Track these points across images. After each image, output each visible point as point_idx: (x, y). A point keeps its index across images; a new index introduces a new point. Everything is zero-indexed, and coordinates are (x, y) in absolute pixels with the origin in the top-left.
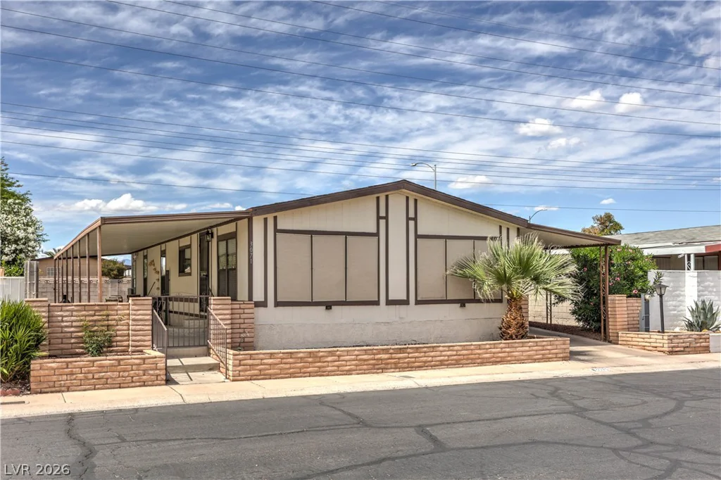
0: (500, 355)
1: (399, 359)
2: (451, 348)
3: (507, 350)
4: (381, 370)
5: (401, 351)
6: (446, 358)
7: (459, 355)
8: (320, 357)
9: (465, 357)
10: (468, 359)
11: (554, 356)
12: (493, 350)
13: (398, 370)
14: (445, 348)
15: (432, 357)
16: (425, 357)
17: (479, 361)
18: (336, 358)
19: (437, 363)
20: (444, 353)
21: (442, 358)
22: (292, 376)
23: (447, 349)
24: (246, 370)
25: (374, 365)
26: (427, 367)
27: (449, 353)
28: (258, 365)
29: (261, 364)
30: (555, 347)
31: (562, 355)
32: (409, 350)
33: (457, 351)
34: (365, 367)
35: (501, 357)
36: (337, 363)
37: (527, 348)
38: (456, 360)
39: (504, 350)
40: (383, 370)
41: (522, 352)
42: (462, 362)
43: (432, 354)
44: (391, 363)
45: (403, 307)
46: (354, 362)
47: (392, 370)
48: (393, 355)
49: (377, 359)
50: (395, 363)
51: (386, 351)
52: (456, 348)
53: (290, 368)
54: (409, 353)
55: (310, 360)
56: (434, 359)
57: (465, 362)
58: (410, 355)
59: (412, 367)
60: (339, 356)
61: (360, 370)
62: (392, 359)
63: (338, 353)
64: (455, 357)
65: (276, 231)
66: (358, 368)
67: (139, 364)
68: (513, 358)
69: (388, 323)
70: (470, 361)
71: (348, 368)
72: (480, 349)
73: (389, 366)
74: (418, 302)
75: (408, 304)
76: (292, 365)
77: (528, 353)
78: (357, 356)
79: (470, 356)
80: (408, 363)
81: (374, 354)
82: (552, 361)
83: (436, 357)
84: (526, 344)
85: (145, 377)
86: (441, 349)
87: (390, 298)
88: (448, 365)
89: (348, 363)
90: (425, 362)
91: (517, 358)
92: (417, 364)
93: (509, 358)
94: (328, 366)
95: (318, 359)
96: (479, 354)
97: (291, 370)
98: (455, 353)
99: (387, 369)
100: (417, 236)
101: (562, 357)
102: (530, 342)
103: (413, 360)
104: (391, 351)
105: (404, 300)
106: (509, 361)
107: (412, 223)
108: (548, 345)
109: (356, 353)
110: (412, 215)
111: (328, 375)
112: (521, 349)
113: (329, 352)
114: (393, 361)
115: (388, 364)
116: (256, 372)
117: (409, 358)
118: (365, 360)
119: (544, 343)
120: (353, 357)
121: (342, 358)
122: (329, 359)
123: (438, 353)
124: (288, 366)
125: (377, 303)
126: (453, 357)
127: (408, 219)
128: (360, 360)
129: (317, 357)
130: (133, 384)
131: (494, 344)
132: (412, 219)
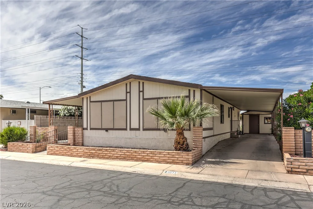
0: (147, 157)
1: (99, 153)
2: (122, 151)
3: (151, 155)
4: (92, 157)
5: (100, 150)
6: (119, 155)
7: (126, 155)
8: (72, 149)
9: (128, 156)
10: (129, 157)
11: (181, 162)
12: (143, 154)
13: (99, 158)
14: (118, 151)
15: (113, 154)
16: (110, 154)
17: (135, 159)
18: (76, 150)
19: (115, 157)
20: (118, 153)
21: (117, 155)
22: (63, 155)
23: (119, 151)
24: (50, 151)
25: (90, 155)
26: (111, 158)
27: (120, 153)
28: (53, 150)
29: (54, 150)
30: (181, 157)
31: (186, 162)
32: (103, 150)
33: (124, 153)
34: (86, 155)
35: (147, 159)
36: (77, 152)
37: (163, 156)
38: (124, 157)
39: (149, 155)
40: (93, 157)
41: (160, 157)
42: (127, 158)
43: (113, 153)
44: (96, 155)
45: (138, 132)
46: (82, 153)
47: (97, 158)
48: (97, 152)
49: (91, 153)
50: (98, 155)
51: (94, 150)
52: (124, 151)
53: (62, 152)
54: (103, 151)
55: (68, 150)
56: (114, 155)
57: (128, 158)
58: (104, 152)
59: (104, 158)
60: (77, 150)
61: (85, 156)
62: (96, 153)
63: (77, 148)
64: (123, 155)
65: (90, 102)
66: (84, 155)
67: (26, 146)
68: (154, 160)
69: (131, 138)
70: (130, 158)
71: (80, 155)
72: (136, 153)
73: (95, 156)
74: (144, 130)
75: (140, 130)
76: (63, 151)
77: (163, 158)
78: (84, 150)
79: (131, 156)
80: (103, 156)
81: (90, 150)
82: (180, 164)
83: (115, 154)
84: (162, 153)
85: (28, 150)
86: (117, 151)
87: (131, 128)
88: (120, 159)
89: (81, 153)
90: (110, 156)
91: (156, 160)
92: (106, 157)
93: (152, 160)
94: (74, 153)
95: (71, 150)
96: (135, 155)
97: (63, 153)
98: (123, 153)
99: (95, 157)
100: (144, 99)
101: (186, 163)
102: (164, 152)
103: (105, 154)
104: (96, 150)
105: (137, 128)
106: (152, 161)
107: (141, 93)
108: (176, 155)
109: (83, 149)
110: (141, 89)
111: (74, 157)
112: (159, 155)
113: (74, 148)
114: (97, 154)
115: (95, 155)
116: (53, 152)
117: (103, 153)
118: (86, 152)
119: (174, 154)
120: (82, 151)
121: (78, 151)
122: (74, 150)
123: (116, 153)
124: (61, 151)
125: (126, 129)
126: (122, 155)
127: (140, 92)
128: (85, 152)
129: (70, 149)
130: (25, 152)
131: (144, 151)
132: (141, 91)
